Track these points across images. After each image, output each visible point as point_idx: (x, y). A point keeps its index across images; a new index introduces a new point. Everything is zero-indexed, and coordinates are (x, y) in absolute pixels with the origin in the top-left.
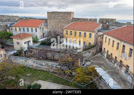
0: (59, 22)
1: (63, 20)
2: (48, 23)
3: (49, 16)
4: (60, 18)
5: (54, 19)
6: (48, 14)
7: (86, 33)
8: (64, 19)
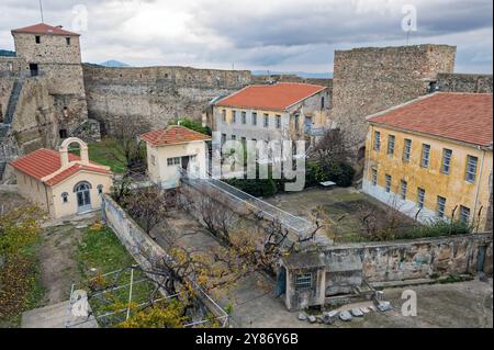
0: (375, 92)
1: (389, 85)
2: (335, 97)
3: (340, 69)
4: (378, 74)
5: (357, 77)
6: (336, 60)
7: (450, 151)
8: (394, 78)
